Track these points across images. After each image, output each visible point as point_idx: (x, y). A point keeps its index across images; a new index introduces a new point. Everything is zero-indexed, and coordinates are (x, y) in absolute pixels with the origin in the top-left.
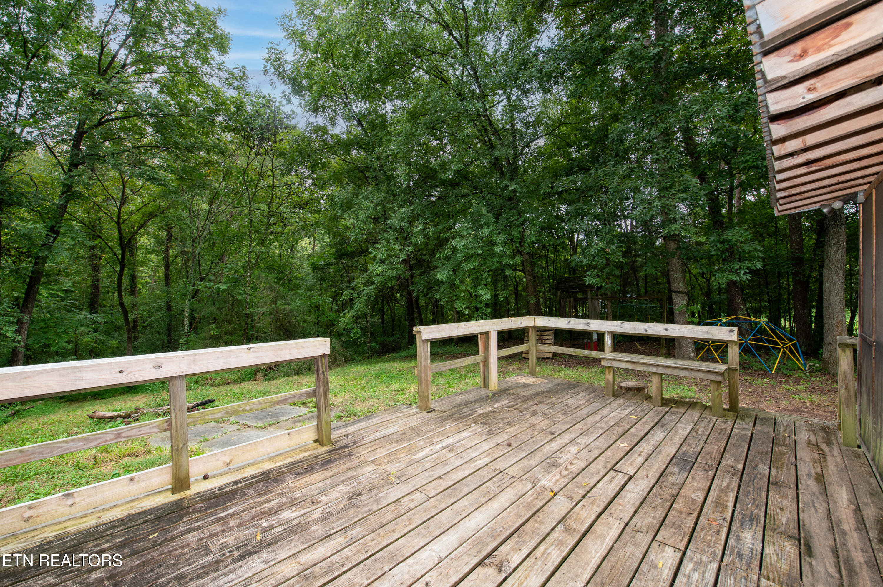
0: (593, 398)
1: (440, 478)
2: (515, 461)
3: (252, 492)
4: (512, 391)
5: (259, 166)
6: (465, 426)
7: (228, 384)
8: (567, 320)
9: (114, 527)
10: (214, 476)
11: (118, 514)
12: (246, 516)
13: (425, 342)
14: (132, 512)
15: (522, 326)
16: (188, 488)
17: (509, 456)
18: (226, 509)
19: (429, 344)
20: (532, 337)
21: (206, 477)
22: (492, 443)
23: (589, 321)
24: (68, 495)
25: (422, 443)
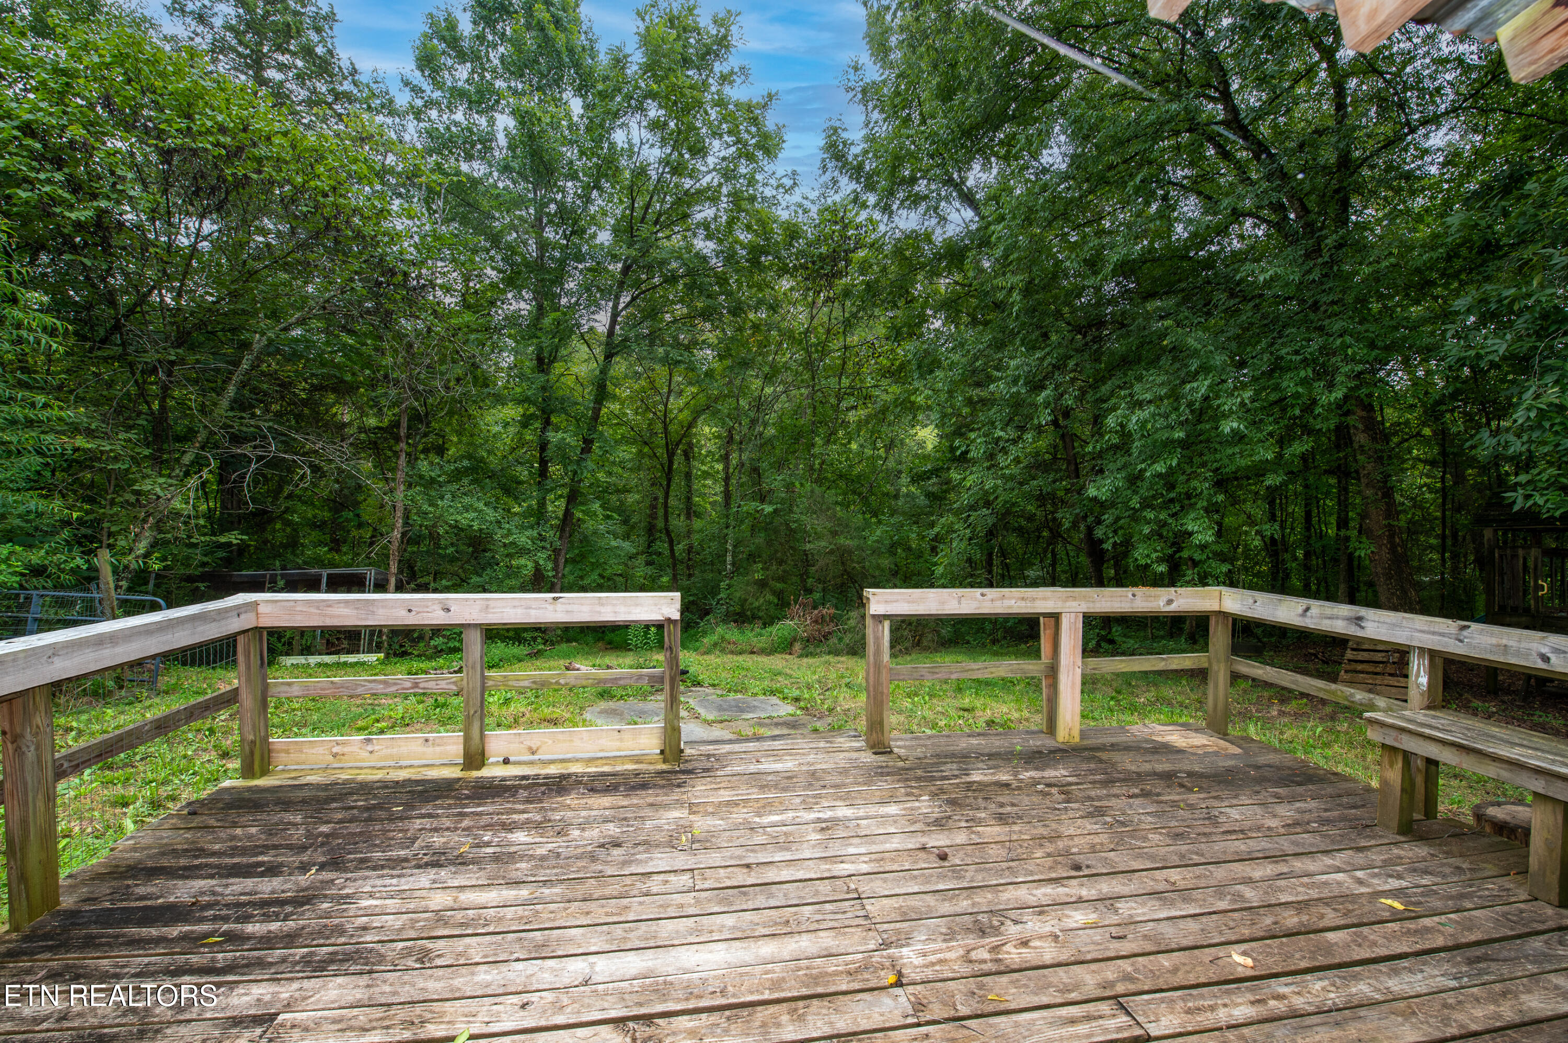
0: (1323, 822)
1: (748, 866)
2: (916, 889)
3: (523, 794)
4: (1104, 756)
5: (826, 319)
6: (907, 795)
7: (752, 653)
8: (1302, 603)
9: (386, 787)
10: (515, 763)
11: (402, 775)
12: (485, 820)
13: (879, 618)
14: (414, 777)
15: (1173, 607)
16: (479, 768)
17: (915, 877)
18: (479, 805)
19: (887, 624)
20: (1219, 638)
21: (506, 761)
22: (912, 843)
23: (1363, 611)
24: (369, 740)
25: (798, 800)
